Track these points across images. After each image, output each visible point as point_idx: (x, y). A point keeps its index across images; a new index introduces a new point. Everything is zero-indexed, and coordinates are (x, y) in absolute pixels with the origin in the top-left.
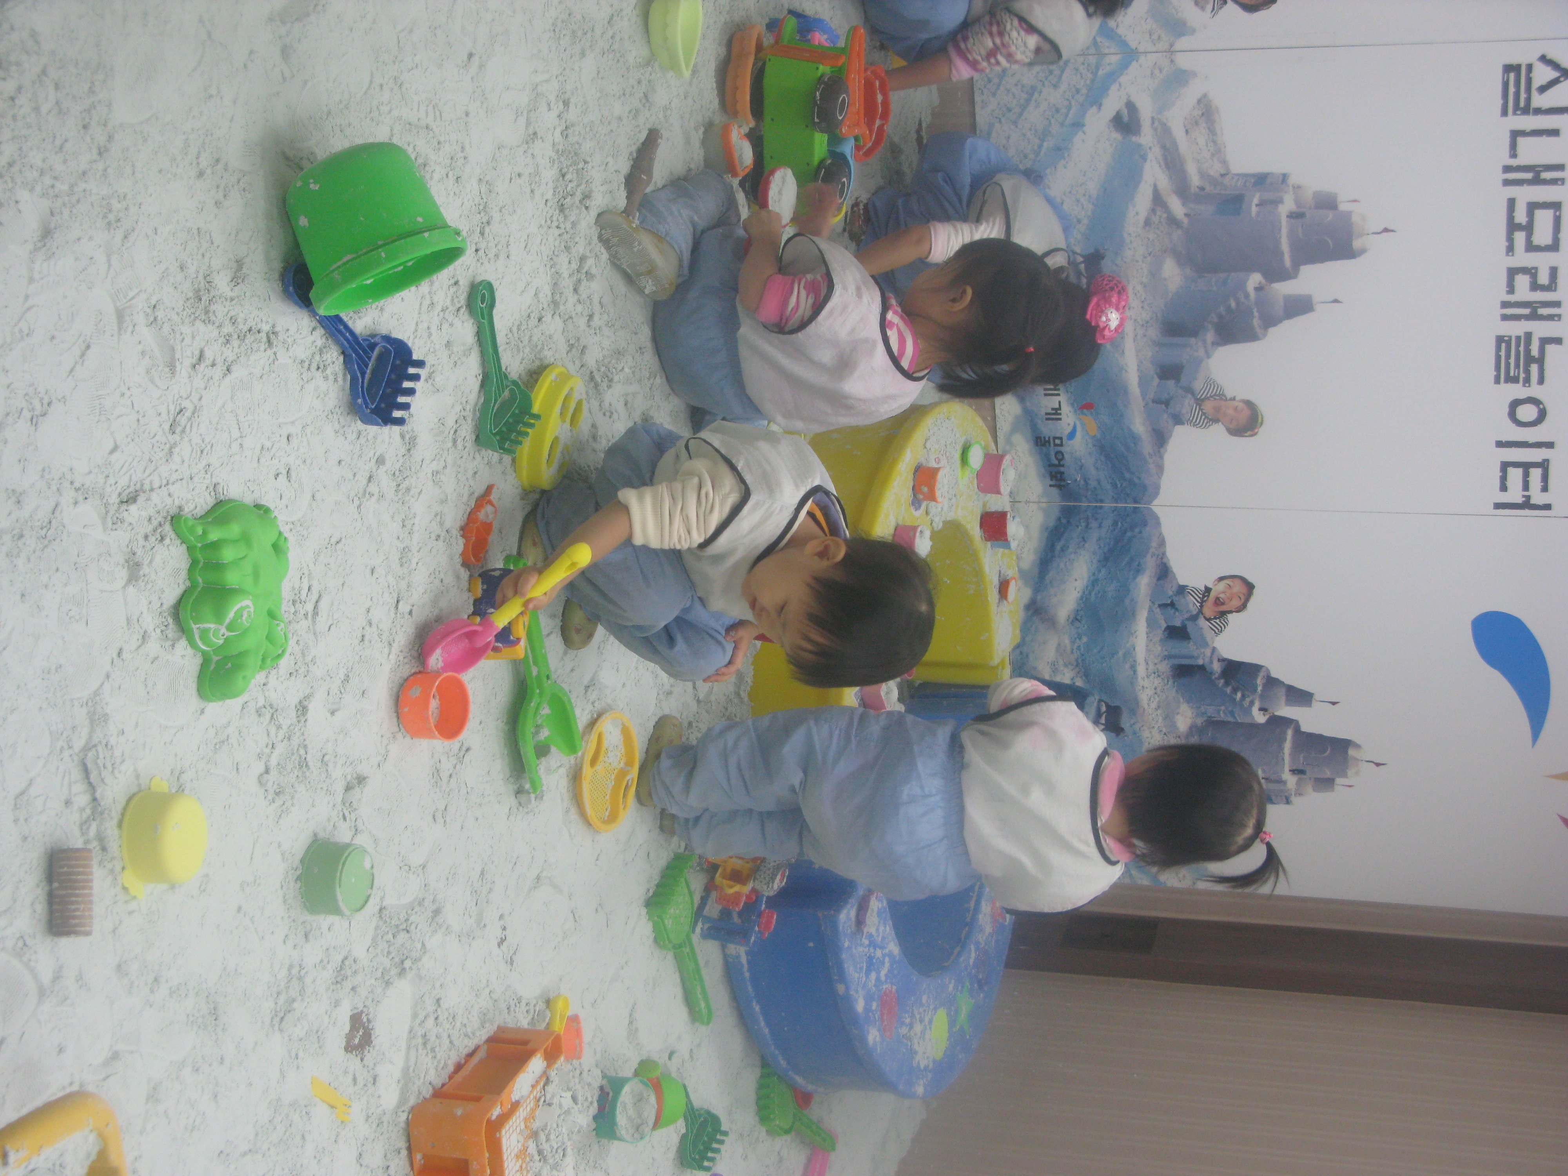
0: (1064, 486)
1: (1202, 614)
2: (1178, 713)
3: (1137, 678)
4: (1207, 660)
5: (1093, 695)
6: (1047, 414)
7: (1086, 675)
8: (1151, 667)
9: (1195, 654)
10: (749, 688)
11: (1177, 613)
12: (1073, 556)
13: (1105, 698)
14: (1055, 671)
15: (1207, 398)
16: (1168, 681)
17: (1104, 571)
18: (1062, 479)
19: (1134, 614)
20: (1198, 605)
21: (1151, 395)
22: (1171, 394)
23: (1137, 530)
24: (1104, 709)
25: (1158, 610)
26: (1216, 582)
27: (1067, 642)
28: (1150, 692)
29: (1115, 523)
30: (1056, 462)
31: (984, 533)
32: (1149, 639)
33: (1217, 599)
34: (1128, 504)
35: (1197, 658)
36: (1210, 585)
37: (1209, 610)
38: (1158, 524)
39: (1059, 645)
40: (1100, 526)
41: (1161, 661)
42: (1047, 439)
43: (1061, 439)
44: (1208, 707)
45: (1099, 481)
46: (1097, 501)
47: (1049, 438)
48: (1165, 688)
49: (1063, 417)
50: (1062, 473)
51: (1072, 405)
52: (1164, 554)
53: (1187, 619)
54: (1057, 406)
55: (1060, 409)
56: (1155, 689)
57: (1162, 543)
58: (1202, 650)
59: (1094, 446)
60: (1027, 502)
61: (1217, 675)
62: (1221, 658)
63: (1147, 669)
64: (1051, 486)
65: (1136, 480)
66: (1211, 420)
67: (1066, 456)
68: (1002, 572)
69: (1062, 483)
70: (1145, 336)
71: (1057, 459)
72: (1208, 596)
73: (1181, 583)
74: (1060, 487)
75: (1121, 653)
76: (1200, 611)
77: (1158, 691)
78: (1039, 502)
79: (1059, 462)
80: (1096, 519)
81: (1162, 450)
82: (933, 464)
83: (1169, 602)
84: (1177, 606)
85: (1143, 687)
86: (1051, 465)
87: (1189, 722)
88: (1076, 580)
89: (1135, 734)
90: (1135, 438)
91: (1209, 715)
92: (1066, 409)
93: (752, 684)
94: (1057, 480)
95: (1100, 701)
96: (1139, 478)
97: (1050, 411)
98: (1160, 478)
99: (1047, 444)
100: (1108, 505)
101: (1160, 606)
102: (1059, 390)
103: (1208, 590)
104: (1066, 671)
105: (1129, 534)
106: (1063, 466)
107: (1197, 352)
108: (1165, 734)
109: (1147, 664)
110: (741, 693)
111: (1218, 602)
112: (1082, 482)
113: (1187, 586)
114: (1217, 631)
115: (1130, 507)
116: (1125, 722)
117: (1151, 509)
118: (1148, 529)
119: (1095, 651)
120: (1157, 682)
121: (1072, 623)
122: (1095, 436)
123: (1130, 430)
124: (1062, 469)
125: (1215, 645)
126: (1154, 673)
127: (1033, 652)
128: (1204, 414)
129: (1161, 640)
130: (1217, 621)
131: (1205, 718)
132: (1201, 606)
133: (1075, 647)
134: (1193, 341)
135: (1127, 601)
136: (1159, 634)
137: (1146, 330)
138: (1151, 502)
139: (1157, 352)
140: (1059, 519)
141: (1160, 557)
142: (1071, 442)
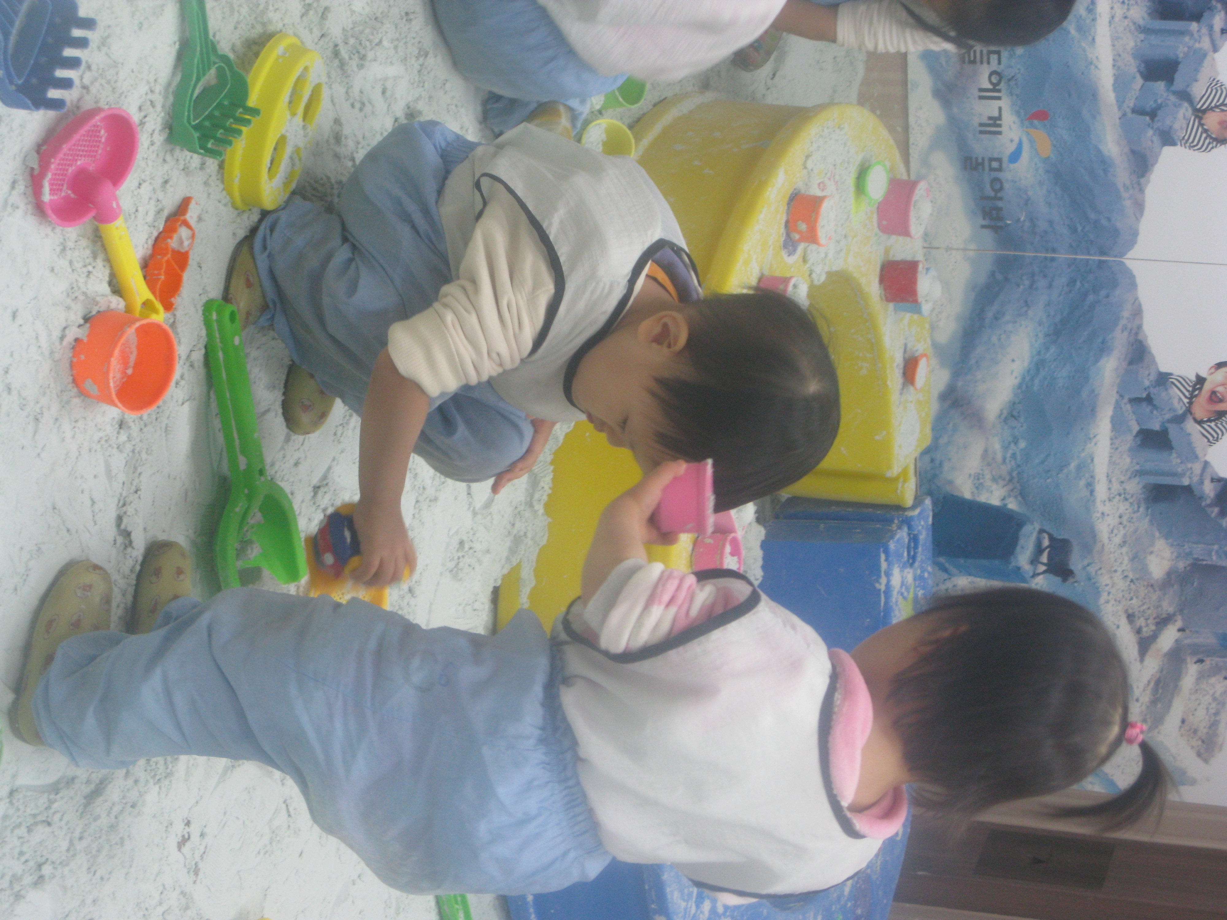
0: (1001, 228)
1: (1191, 414)
2: (1151, 553)
3: (1094, 501)
4: (1195, 479)
5: (1032, 524)
6: (981, 125)
7: (1023, 495)
8: (1116, 486)
9: (1179, 470)
10: (545, 498)
11: (1155, 412)
12: (1010, 327)
13: (1047, 528)
14: (979, 487)
15: (1210, 109)
16: (1139, 507)
17: (1053, 349)
18: (1000, 219)
19: (1093, 411)
20: (1186, 401)
21: (1130, 103)
22: (1159, 101)
23: (1103, 293)
24: (1046, 542)
25: (1128, 407)
26: (1213, 370)
27: (997, 446)
28: (1112, 521)
29: (1072, 282)
30: (992, 194)
31: (885, 290)
32: (1114, 448)
33: (1213, 393)
34: (1091, 255)
35: (1183, 475)
36: (1204, 374)
37: (1201, 409)
38: (1133, 285)
39: (986, 451)
40: (1050, 286)
41: (1130, 478)
42: (980, 160)
43: (999, 160)
44: (1195, 546)
45: (1051, 222)
46: (1047, 251)
47: (983, 159)
48: (1135, 516)
49: (1004, 129)
50: (999, 209)
51: (1018, 113)
52: (1140, 327)
53: (1169, 421)
54: (996, 114)
55: (1000, 118)
56: (1120, 517)
57: (1138, 312)
58: (1189, 465)
59: (1047, 172)
60: (948, 249)
61: (1208, 502)
62: (1215, 477)
63: (1109, 489)
64: (983, 227)
65: (1104, 222)
66: (1215, 139)
67: (1006, 186)
68: (909, 346)
69: (1000, 224)
70: (1126, 17)
71: (993, 189)
72: (1200, 389)
73: (1163, 369)
74: (995, 229)
75: (1073, 466)
76: (1189, 410)
77: (1125, 519)
78: (965, 250)
79: (996, 194)
80: (1045, 276)
81: (1143, 180)
82: (815, 191)
83: (1144, 395)
84: (1155, 402)
85: (1103, 514)
86: (984, 198)
87: (1166, 565)
88: (1013, 361)
89: (1089, 579)
90: (1105, 163)
91: (1195, 556)
92: (1009, 119)
93: (550, 491)
94: (992, 219)
95: (1042, 531)
96: (1109, 220)
97: (985, 120)
98: (1138, 220)
99: (980, 167)
100: (1063, 256)
101: (1131, 401)
102: (999, 91)
103: (1200, 380)
104: (994, 487)
105: (1091, 298)
106: (1001, 199)
107: (1199, 42)
108: (1132, 581)
109: (1110, 481)
110: (535, 503)
111: (1214, 397)
112: (1027, 224)
113: (1171, 374)
114: (1211, 439)
115: (1094, 260)
116: (1076, 563)
117: (1122, 264)
118: (1117, 292)
119: (1037, 461)
120: (1123, 507)
121: (1005, 420)
122: (1048, 158)
123: (1099, 151)
124: (1000, 204)
125: (1208, 458)
126: (1120, 495)
127: (950, 460)
128: (1206, 131)
129: (1131, 450)
130: (1213, 424)
131: (1190, 561)
132: (1190, 403)
133: (1009, 455)
134: (1194, 26)
135: (1084, 394)
136: (1128, 440)
137: (1128, 9)
138: (1124, 255)
139: (1142, 41)
140: (993, 274)
141: (1133, 332)
142: (1012, 166)
